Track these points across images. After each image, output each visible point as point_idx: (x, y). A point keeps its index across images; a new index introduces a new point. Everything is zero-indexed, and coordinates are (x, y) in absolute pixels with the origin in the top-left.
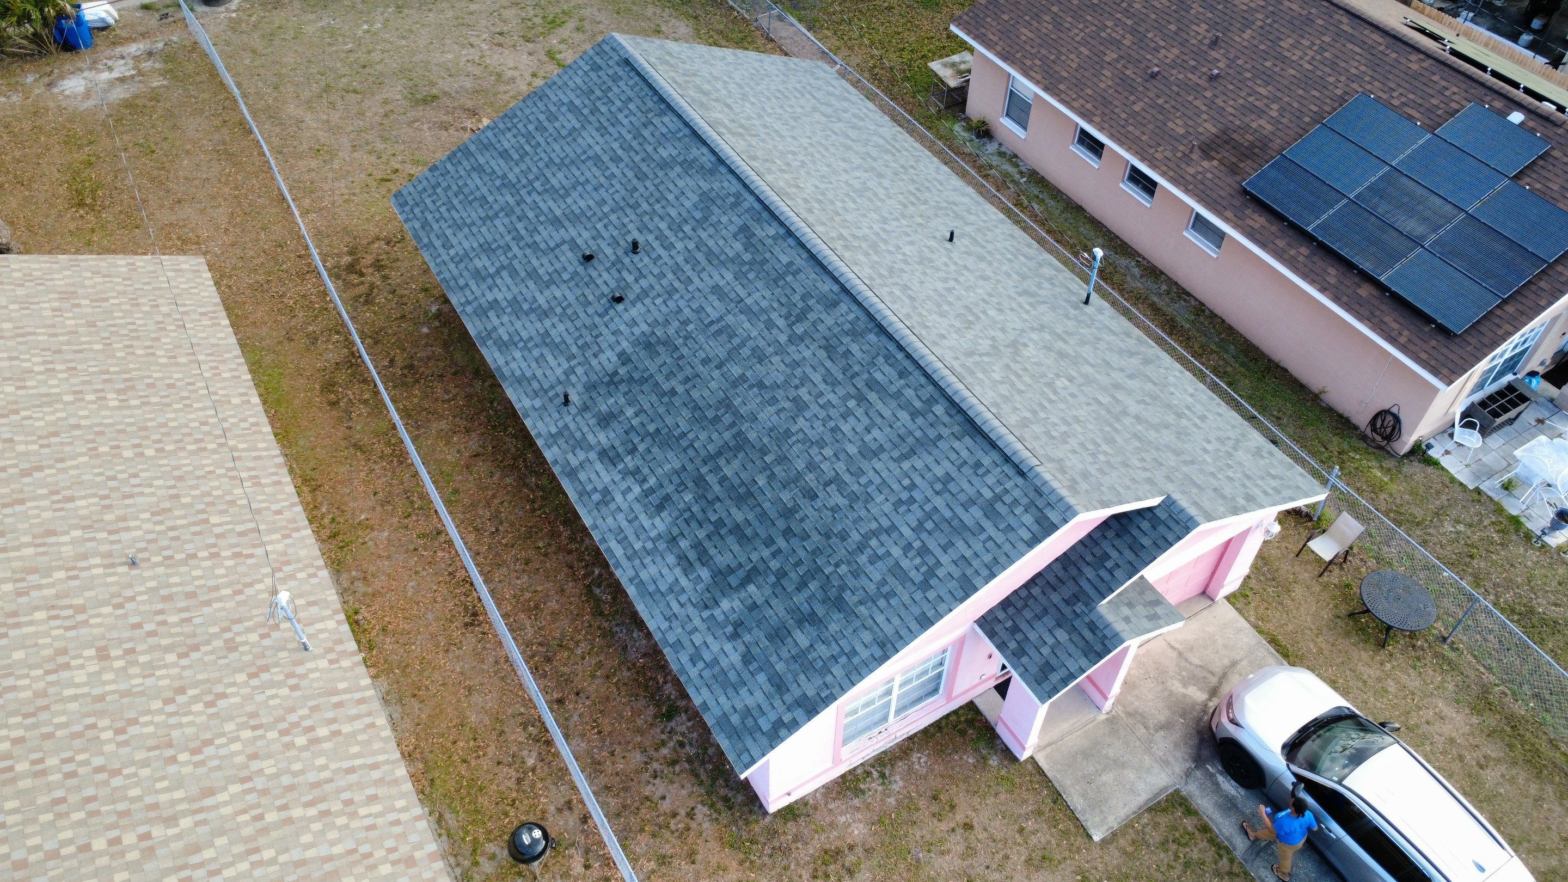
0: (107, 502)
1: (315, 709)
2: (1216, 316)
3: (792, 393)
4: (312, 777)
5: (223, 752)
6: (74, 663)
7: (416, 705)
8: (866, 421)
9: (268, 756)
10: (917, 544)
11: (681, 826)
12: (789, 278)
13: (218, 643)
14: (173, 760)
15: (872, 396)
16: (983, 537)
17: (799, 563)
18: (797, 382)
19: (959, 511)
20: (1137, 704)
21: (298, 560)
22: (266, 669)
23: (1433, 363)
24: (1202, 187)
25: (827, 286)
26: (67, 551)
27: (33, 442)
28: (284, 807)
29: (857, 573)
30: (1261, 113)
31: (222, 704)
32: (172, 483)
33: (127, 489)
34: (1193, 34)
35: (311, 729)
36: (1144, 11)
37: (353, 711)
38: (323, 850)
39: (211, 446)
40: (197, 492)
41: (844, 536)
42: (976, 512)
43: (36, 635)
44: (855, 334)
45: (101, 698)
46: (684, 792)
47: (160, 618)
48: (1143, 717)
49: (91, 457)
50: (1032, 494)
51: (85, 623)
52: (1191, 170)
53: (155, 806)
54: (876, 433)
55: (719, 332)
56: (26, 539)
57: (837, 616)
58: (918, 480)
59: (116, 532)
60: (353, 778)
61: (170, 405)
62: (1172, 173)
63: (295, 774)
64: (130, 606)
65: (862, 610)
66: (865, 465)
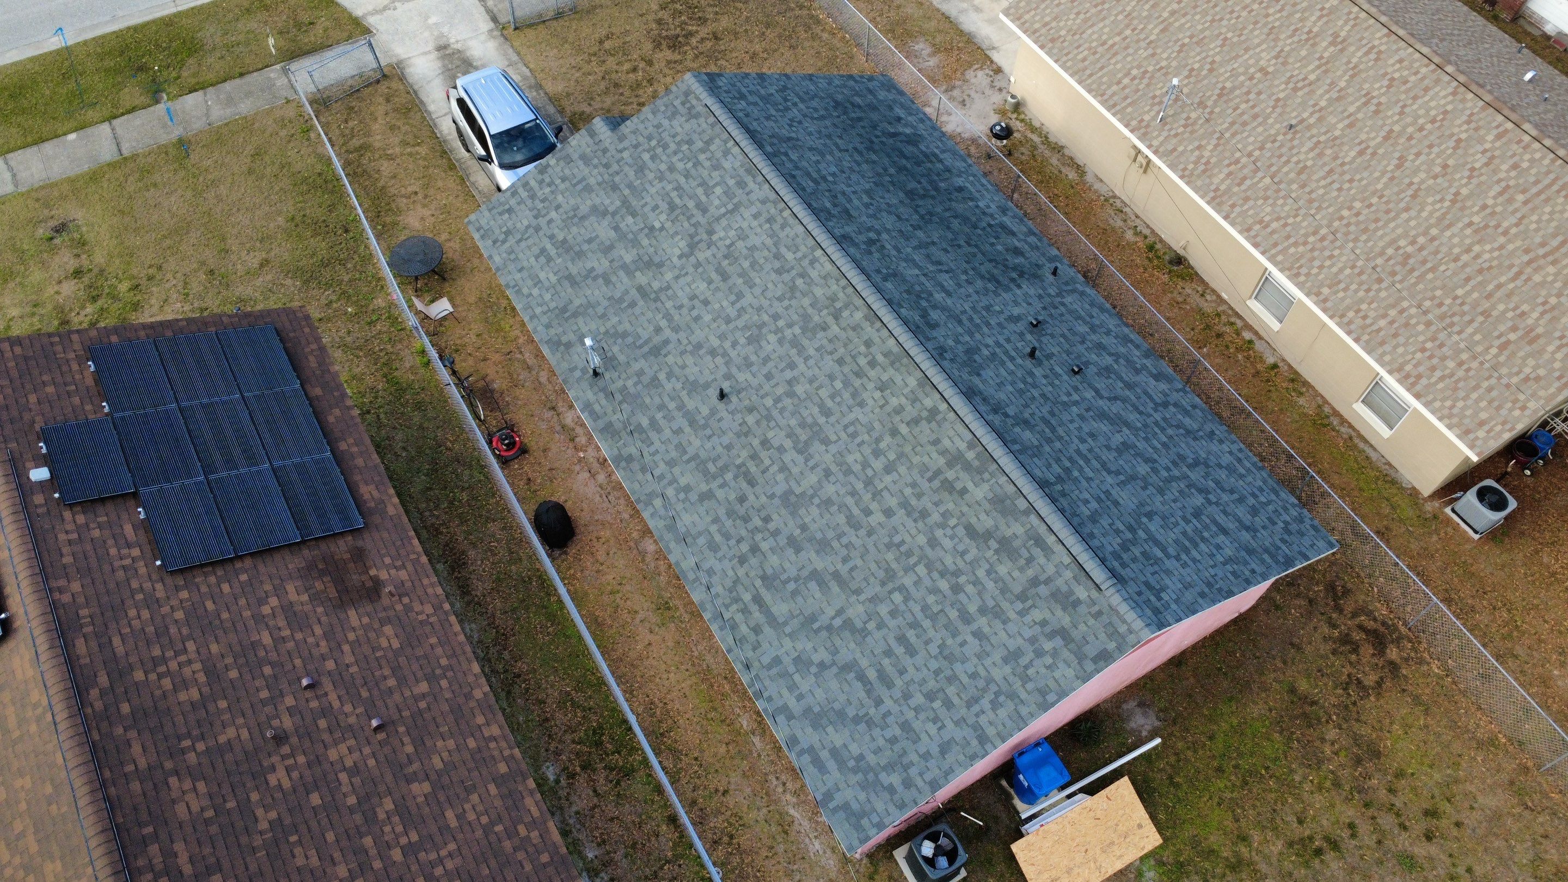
1: (1137, 91)
4: (1119, 57)
5: (1169, 51)
6: (1274, 61)
9: (1145, 58)
13: (1210, 103)
14: (1191, 37)
22: (1176, 101)
24: (403, 552)
26: (1332, 120)
27: (1420, 183)
28: (1124, 39)
31: (1186, 73)
33: (1335, 177)
34: (295, 775)
35: (1133, 80)
37: (1116, 98)
38: (1096, 28)
39: (1312, 239)
40: (1293, 195)
43: (1305, 66)
45: (1247, 50)
47: (1251, 104)
49: (1377, 190)
51: (1287, 83)
52: (403, 575)
53: (1185, 15)
59: (1316, 144)
60: (1099, 65)
63: (1128, 55)
64: (1272, 103)
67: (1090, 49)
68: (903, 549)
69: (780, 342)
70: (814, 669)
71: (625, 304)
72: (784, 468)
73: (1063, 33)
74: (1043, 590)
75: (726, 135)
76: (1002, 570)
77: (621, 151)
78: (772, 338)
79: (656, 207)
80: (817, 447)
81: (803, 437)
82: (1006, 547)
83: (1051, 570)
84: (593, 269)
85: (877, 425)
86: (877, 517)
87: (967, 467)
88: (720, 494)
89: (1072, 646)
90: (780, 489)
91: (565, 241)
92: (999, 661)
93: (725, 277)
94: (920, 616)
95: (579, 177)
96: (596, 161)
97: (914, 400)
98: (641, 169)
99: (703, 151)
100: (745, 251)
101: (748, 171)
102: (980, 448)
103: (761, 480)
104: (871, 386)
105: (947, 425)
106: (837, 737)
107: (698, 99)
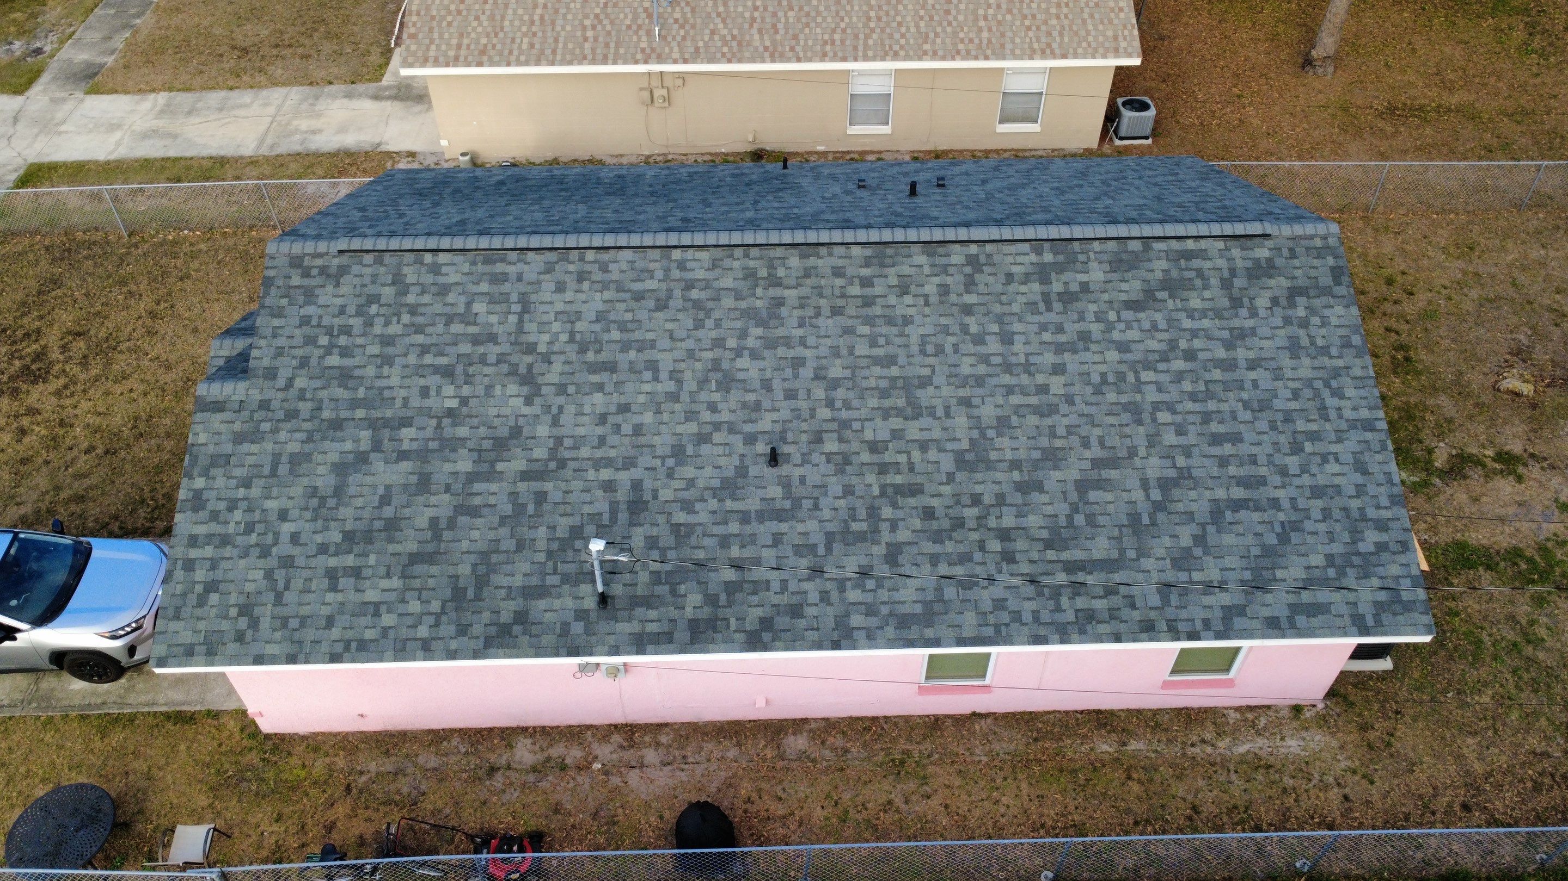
1: (609, 33)
4: (559, 22)
21: (740, 51)
22: (649, 16)
35: (594, 29)
37: (599, 51)
38: (509, 17)
39: (872, 24)
60: (551, 40)
67: (525, 35)
68: (1111, 379)
69: (755, 355)
70: (1198, 552)
71: (531, 509)
72: (924, 446)
73: (484, 41)
74: (1239, 282)
75: (409, 257)
76: (1195, 303)
77: (289, 385)
78: (744, 362)
79: (424, 392)
80: (925, 396)
81: (901, 403)
82: (1171, 286)
83: (1221, 263)
84: (434, 522)
85: (944, 321)
86: (1057, 385)
87: (1060, 268)
88: (903, 535)
89: (1312, 293)
90: (947, 463)
91: (349, 536)
92: (1294, 363)
93: (611, 367)
94: (1197, 407)
95: (267, 461)
96: (266, 426)
97: (944, 269)
98: (345, 377)
99: (404, 292)
100: (597, 327)
101: (489, 261)
102: (1047, 245)
103: (919, 479)
104: (893, 300)
105: (996, 259)
106: (1293, 571)
107: (320, 255)
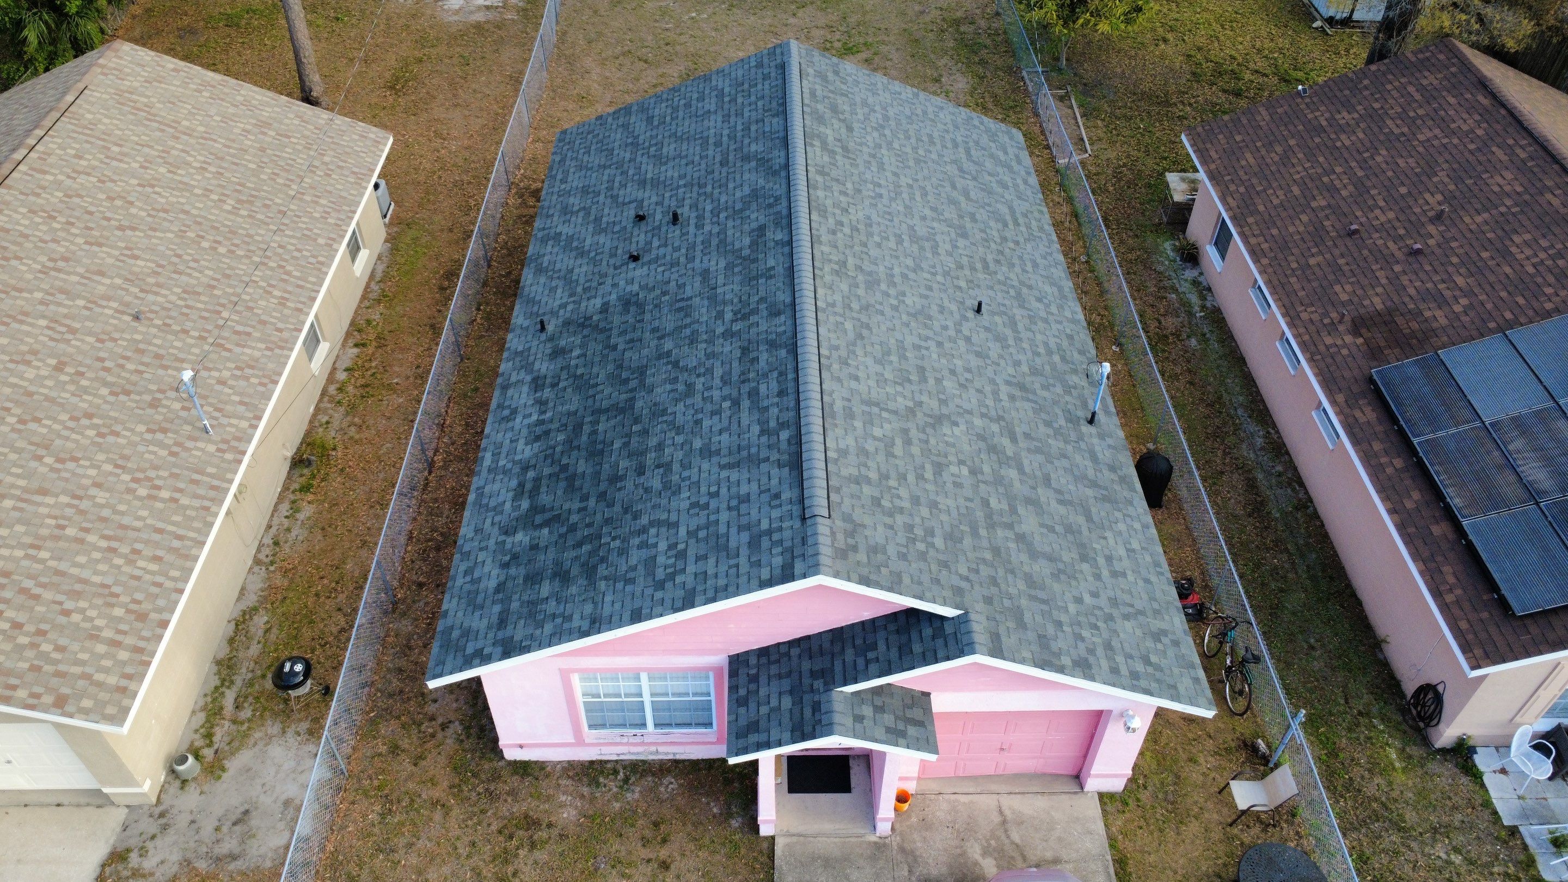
0: (160, 270)
1: (173, 475)
2: (1318, 517)
3: (693, 378)
4: (126, 521)
5: (80, 471)
6: (35, 363)
7: (320, 537)
8: (725, 423)
9: (109, 490)
10: (681, 547)
11: (431, 730)
12: (762, 281)
13: (147, 398)
14: (39, 458)
15: (746, 403)
16: (732, 562)
17: (589, 525)
18: (702, 370)
19: (733, 530)
20: (919, 844)
21: (263, 369)
22: (164, 431)
23: (1470, 637)
24: (1329, 360)
25: (783, 297)
26: (101, 289)
27: (145, 210)
28: (87, 530)
29: (623, 552)
30: (1442, 302)
31: (111, 439)
32: (219, 277)
33: (181, 267)
34: (1421, 201)
35: (159, 488)
36: (1384, 166)
37: (201, 492)
38: (86, 574)
39: (272, 264)
40: (230, 290)
41: (636, 517)
42: (745, 537)
43: (28, 334)
44: (773, 345)
45: (31, 394)
46: (455, 705)
47: (121, 361)
48: (915, 860)
49: (177, 236)
50: (798, 541)
51: (68, 341)
52: (1329, 340)
54: (725, 436)
55: (680, 309)
56: (81, 270)
57: (582, 582)
58: (724, 491)
59: (146, 292)
60: (157, 537)
61: (268, 224)
62: (1306, 337)
63: (115, 512)
64: (109, 344)
65: (602, 585)
66: (696, 461)
67: (131, 562)
69: (902, 294)
71: (1036, 443)
72: (955, 246)
73: (118, 612)
74: (831, 88)
76: (846, 108)
77: (966, 579)
78: (908, 302)
79: (957, 485)
80: (921, 232)
81: (927, 244)
82: (835, 110)
83: (819, 87)
85: (867, 203)
86: (906, 180)
87: (824, 143)
88: (1014, 277)
89: (836, 69)
90: (964, 242)
92: (881, 97)
93: (921, 370)
94: (913, 139)
95: (1036, 606)
96: (1007, 602)
97: (828, 187)
98: (953, 537)
99: (867, 479)
100: (888, 368)
